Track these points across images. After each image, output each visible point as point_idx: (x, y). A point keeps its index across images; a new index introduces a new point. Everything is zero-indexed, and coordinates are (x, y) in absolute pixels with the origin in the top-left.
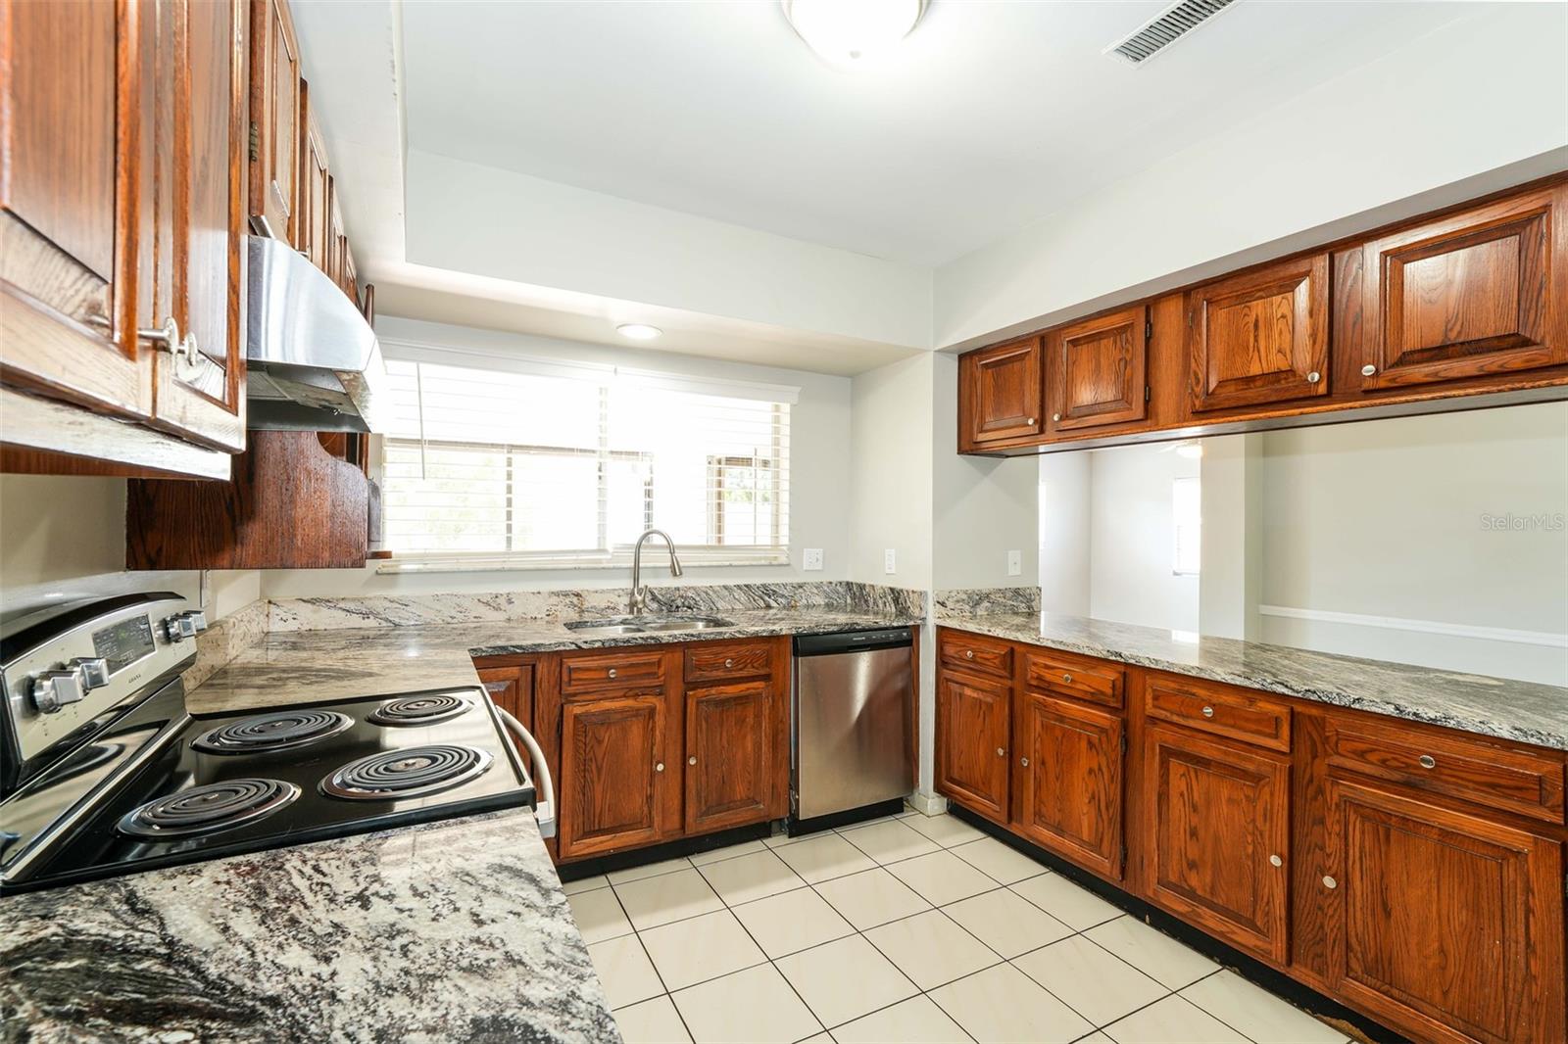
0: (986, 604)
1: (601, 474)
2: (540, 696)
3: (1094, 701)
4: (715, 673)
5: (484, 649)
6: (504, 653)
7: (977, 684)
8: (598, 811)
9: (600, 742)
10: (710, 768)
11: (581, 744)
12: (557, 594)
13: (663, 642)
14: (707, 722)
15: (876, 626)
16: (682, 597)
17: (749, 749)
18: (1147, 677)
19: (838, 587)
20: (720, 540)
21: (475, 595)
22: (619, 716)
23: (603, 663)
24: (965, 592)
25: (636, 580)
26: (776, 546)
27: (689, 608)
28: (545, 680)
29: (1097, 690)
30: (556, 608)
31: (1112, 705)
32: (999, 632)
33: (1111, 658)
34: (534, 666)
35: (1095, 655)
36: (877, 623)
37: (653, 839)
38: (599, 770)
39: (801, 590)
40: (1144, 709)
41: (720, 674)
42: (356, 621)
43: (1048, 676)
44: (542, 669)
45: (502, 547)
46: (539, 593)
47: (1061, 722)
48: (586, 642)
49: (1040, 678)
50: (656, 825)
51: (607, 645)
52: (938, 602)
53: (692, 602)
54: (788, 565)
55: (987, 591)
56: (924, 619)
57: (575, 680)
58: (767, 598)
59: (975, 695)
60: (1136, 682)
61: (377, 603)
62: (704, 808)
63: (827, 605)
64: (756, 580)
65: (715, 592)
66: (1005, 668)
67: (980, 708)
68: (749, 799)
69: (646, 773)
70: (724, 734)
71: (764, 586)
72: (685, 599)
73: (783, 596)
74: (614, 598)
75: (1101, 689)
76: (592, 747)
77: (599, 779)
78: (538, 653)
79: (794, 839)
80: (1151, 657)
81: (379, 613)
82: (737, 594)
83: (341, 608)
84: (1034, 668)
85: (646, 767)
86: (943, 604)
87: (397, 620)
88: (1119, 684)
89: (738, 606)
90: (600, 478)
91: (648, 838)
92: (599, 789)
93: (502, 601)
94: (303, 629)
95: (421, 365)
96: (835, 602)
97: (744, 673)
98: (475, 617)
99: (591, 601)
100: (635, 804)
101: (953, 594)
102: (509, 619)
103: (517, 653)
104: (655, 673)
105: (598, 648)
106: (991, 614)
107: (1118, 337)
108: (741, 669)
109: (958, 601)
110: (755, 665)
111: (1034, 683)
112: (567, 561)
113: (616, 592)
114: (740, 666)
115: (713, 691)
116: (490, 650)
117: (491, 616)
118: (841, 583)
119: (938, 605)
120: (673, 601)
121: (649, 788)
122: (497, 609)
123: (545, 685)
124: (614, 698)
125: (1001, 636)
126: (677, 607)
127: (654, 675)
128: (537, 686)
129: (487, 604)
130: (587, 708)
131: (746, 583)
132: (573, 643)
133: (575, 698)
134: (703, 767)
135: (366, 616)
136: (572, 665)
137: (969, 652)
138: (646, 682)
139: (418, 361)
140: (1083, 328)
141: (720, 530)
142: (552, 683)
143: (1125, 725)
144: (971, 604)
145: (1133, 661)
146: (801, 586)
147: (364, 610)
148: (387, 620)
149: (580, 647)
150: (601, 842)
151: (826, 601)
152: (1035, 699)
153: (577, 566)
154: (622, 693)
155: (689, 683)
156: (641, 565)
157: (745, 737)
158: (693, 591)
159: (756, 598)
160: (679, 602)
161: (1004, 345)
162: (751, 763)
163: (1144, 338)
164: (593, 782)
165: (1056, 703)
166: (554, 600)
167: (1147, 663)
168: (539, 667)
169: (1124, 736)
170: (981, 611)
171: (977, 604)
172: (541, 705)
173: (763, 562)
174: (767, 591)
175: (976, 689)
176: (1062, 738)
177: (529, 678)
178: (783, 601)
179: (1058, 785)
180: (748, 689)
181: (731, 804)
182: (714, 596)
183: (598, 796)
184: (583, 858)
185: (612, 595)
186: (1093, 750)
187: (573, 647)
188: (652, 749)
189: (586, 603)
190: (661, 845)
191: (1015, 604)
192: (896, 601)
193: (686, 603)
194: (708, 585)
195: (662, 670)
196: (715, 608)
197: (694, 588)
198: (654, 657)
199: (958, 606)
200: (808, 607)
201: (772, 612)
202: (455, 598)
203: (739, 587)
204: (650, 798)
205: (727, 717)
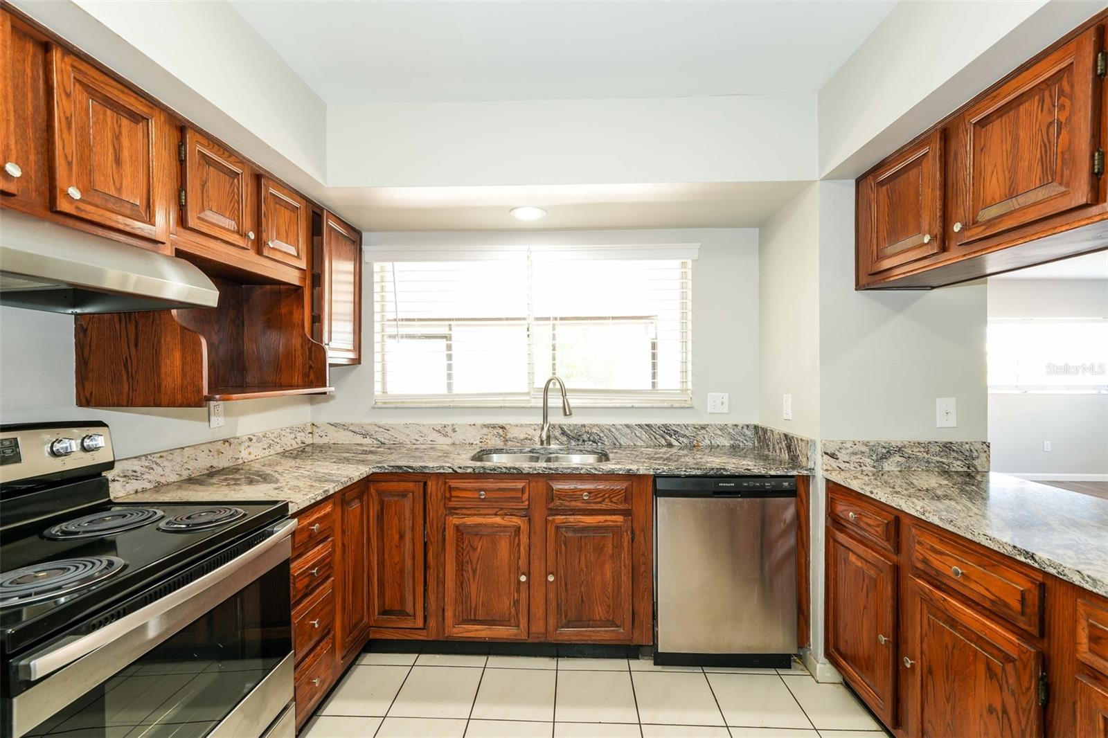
0: (897, 458)
1: (528, 333)
2: (430, 506)
3: (996, 611)
4: (574, 503)
5: (386, 467)
6: (400, 471)
7: (861, 553)
8: (473, 606)
9: (475, 549)
10: (569, 587)
11: (460, 549)
12: (487, 426)
13: (524, 472)
14: (565, 545)
15: (748, 473)
16: (588, 433)
17: (608, 576)
18: (1079, 600)
19: (745, 430)
20: (654, 384)
21: (431, 425)
22: (490, 530)
23: (477, 485)
24: (866, 444)
25: (545, 417)
26: (684, 391)
27: (594, 442)
28: (434, 493)
29: (999, 598)
30: (486, 437)
31: (1022, 626)
32: (882, 495)
33: (1018, 558)
34: (425, 484)
35: (996, 549)
36: (749, 470)
37: (519, 637)
38: (474, 572)
39: (703, 431)
40: (1075, 651)
41: (579, 505)
42: (359, 439)
43: (935, 561)
44: (431, 486)
45: (444, 391)
46: (474, 425)
47: (952, 626)
48: (460, 468)
49: (925, 561)
50: (521, 626)
51: (477, 471)
52: (826, 453)
53: (597, 438)
54: (690, 408)
55: (900, 444)
56: (811, 470)
57: (454, 497)
58: (668, 437)
59: (859, 564)
60: (1060, 604)
61: (370, 427)
62: (564, 621)
63: (732, 446)
64: (657, 420)
65: (617, 429)
66: (888, 540)
67: (864, 580)
68: (608, 620)
69: (512, 581)
70: (583, 558)
71: (665, 426)
72: (591, 435)
73: (684, 436)
74: (531, 432)
75: (1003, 598)
76: (468, 552)
77: (474, 579)
78: (425, 473)
79: (659, 668)
80: (1085, 573)
81: (372, 435)
82: (638, 432)
83: (351, 430)
84: (918, 547)
85: (512, 575)
86: (833, 456)
87: (383, 440)
88: (1033, 597)
89: (640, 443)
90: (528, 336)
91: (516, 635)
92: (474, 586)
93: (449, 430)
94: (331, 442)
95: (395, 263)
96: (741, 444)
97: (603, 506)
98: (431, 441)
99: (513, 433)
100: (503, 605)
101: (848, 445)
102: (454, 444)
103: (410, 472)
104: (518, 498)
105: (470, 473)
106: (905, 471)
107: (1047, 94)
108: (600, 502)
109: (855, 454)
110: (613, 499)
111: (919, 565)
112: (497, 402)
113: (533, 427)
114: (598, 500)
115: (572, 518)
116: (390, 468)
117: (442, 442)
118: (748, 426)
119: (825, 456)
120: (580, 436)
121: (516, 594)
122: (446, 436)
123: (434, 498)
124: (485, 515)
125: (883, 500)
126: (584, 441)
127: (520, 500)
128: (428, 499)
129: (439, 431)
130: (463, 520)
131: (647, 423)
132: (450, 468)
133: (456, 511)
134: (563, 585)
135: (365, 436)
136: (453, 485)
137: (851, 514)
138: (512, 505)
139: (393, 261)
140: (995, 97)
141: (654, 376)
142: (439, 497)
143: (1044, 661)
144: (874, 457)
145: (1053, 571)
146: (703, 428)
147: (364, 432)
148: (377, 439)
149: (456, 472)
150: (477, 630)
151: (732, 442)
152: (921, 588)
153: (502, 405)
154: (494, 512)
155: (551, 509)
156: (549, 405)
157: (603, 564)
158: (597, 429)
159: (658, 436)
160: (585, 437)
161: (901, 153)
162: (610, 589)
163: (1090, 77)
164: (469, 580)
165: (945, 600)
166: (485, 430)
167: (1076, 580)
168: (429, 484)
169: (1042, 678)
170: (890, 466)
171: (884, 457)
172: (431, 513)
173: (665, 405)
174: (667, 431)
175: (859, 556)
176: (954, 648)
177: (422, 492)
178: (685, 440)
179: (949, 708)
180: (606, 521)
181: (591, 622)
182: (617, 434)
183: (474, 593)
184: (464, 640)
185: (529, 429)
186: (994, 680)
187: (450, 471)
188: (518, 562)
189: (509, 434)
190: (528, 643)
191: (945, 460)
192: (789, 447)
193: (592, 438)
194: (612, 423)
195: (526, 496)
196: (618, 444)
197: (598, 426)
198: (520, 485)
199: (854, 458)
200: (711, 447)
201: (674, 450)
202: (417, 427)
203: (639, 426)
204: (517, 602)
205: (586, 544)
